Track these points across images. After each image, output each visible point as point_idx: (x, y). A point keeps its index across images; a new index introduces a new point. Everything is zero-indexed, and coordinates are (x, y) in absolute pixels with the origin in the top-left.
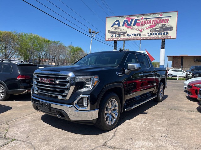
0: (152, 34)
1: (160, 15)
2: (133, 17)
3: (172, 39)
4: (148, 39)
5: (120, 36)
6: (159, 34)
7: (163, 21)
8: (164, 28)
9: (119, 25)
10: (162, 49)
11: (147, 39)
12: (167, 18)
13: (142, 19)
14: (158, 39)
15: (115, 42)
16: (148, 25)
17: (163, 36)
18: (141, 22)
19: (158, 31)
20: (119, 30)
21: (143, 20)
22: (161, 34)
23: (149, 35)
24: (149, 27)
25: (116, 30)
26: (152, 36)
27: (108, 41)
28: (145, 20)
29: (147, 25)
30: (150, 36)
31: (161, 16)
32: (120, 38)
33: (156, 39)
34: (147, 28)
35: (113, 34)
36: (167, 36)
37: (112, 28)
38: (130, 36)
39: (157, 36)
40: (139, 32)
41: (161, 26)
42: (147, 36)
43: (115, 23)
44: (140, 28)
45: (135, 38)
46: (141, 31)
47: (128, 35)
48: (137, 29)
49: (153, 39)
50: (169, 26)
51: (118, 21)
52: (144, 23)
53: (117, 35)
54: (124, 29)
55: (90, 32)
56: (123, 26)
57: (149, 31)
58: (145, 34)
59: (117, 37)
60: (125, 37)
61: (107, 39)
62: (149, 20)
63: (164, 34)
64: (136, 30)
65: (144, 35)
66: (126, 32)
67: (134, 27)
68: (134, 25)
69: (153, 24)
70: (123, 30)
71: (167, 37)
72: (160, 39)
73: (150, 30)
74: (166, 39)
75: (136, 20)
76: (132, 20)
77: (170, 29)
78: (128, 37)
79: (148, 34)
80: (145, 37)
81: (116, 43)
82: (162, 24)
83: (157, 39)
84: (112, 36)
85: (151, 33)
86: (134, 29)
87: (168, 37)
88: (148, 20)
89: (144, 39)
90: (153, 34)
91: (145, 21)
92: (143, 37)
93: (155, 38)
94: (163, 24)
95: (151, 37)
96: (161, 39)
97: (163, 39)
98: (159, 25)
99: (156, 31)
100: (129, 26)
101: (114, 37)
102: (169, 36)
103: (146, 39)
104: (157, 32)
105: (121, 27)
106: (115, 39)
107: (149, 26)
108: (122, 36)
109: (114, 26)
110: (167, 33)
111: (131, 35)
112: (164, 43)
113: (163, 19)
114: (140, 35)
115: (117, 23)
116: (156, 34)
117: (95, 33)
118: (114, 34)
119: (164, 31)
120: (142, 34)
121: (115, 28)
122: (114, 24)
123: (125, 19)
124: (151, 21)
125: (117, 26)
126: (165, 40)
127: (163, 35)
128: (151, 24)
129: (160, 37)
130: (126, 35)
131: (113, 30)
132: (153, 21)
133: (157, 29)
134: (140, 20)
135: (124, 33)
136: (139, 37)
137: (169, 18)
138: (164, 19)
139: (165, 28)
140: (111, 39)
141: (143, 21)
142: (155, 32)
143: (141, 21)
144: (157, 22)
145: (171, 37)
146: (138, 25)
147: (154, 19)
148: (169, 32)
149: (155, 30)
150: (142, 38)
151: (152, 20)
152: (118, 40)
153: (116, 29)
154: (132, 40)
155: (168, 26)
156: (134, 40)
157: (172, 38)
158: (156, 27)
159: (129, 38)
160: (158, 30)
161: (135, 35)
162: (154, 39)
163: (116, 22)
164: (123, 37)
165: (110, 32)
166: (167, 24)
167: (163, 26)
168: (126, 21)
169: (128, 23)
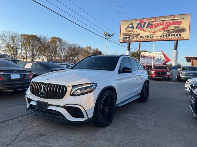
1: (172, 18)
2: (146, 20)
3: (185, 40)
4: (161, 41)
5: (133, 38)
6: (172, 35)
7: (176, 23)
9: (132, 27)
10: (174, 50)
12: (180, 20)
13: (155, 21)
14: (171, 40)
17: (176, 37)
18: (154, 25)
19: (172, 32)
20: (132, 32)
21: (156, 23)
22: (174, 35)
23: (161, 37)
24: (162, 29)
26: (165, 37)
28: (158, 22)
29: (160, 27)
31: (174, 19)
32: (133, 40)
34: (160, 30)
37: (126, 30)
38: (143, 37)
39: (170, 37)
40: (152, 34)
41: (174, 28)
42: (160, 38)
43: (129, 26)
44: (153, 30)
45: (148, 39)
46: (154, 33)
47: (141, 37)
48: (150, 31)
49: (165, 41)
51: (132, 24)
52: (157, 25)
53: (130, 37)
54: (138, 31)
55: (106, 35)
56: (137, 28)
57: (162, 33)
58: (158, 35)
59: (130, 39)
60: (139, 38)
61: (121, 41)
62: (162, 22)
63: (177, 35)
64: (149, 32)
65: (156, 37)
66: (140, 34)
67: (147, 29)
68: (147, 27)
69: (166, 26)
70: (136, 32)
72: (173, 40)
73: (163, 31)
75: (149, 23)
76: (145, 23)
77: (183, 30)
79: (161, 36)
80: (158, 38)
81: (130, 44)
82: (175, 26)
84: (126, 38)
85: (163, 35)
86: (147, 31)
87: (181, 38)
88: (161, 22)
90: (166, 36)
91: (158, 23)
93: (168, 39)
94: (176, 25)
95: (163, 39)
97: (175, 40)
98: (172, 27)
99: (168, 32)
100: (142, 28)
101: (128, 39)
103: (158, 41)
104: (170, 33)
105: (135, 30)
106: (129, 41)
107: (162, 28)
108: (135, 38)
109: (128, 29)
110: (180, 35)
112: (177, 44)
114: (153, 37)
115: (130, 26)
117: (110, 35)
118: (128, 36)
119: (177, 32)
120: (154, 36)
122: (128, 27)
123: (139, 22)
125: (131, 29)
126: (178, 41)
128: (164, 26)
129: (172, 38)
130: (139, 37)
131: (127, 33)
132: (166, 23)
134: (153, 23)
135: (138, 35)
137: (182, 20)
138: (177, 21)
139: (178, 30)
140: (125, 41)
141: (156, 24)
142: (168, 34)
144: (170, 24)
145: (184, 38)
146: (151, 27)
147: (167, 21)
148: (182, 34)
149: (168, 31)
150: (154, 39)
151: (165, 22)
152: (132, 42)
154: (145, 41)
155: (181, 27)
156: (147, 41)
158: (168, 29)
159: (142, 40)
160: (170, 32)
161: (148, 37)
163: (130, 25)
165: (124, 34)
166: (180, 26)
167: (176, 27)
168: (140, 23)
169: (141, 26)
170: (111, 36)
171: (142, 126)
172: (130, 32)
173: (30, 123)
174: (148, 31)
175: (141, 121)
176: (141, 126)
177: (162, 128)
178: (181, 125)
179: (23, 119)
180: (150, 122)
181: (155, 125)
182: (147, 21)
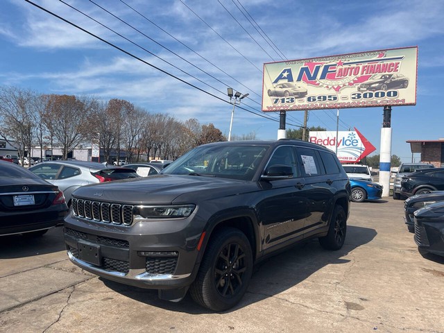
0: (362, 96)
2: (320, 60)
3: (407, 105)
4: (354, 107)
5: (292, 101)
6: (377, 95)
7: (385, 68)
8: (388, 82)
9: (290, 78)
10: (384, 127)
11: (351, 107)
13: (340, 64)
14: (376, 106)
15: (283, 114)
16: (353, 77)
17: (386, 100)
18: (337, 72)
19: (376, 89)
20: (289, 89)
21: (341, 67)
22: (383, 94)
23: (355, 98)
24: (355, 82)
25: (284, 89)
26: (362, 100)
27: (268, 111)
28: (347, 66)
30: (356, 101)
31: (382, 58)
32: (291, 106)
33: (370, 106)
34: (350, 84)
35: (277, 98)
36: (395, 98)
37: (275, 85)
38: (314, 100)
39: (374, 99)
40: (333, 92)
41: (381, 78)
42: (351, 101)
43: (281, 75)
44: (335, 83)
45: (325, 105)
46: (338, 89)
47: (309, 99)
48: (330, 87)
49: (363, 107)
50: (399, 79)
51: (289, 71)
52: (343, 73)
53: (286, 100)
54: (302, 86)
55: (230, 95)
56: (299, 80)
57: (355, 90)
58: (347, 95)
59: (286, 104)
60: (304, 102)
61: (265, 108)
62: (355, 65)
63: (389, 94)
64: (327, 87)
65: (344, 98)
66: (306, 93)
67: (322, 81)
68: (323, 77)
69: (364, 74)
70: (298, 89)
71: (394, 101)
72: (380, 106)
73: (357, 87)
74: (393, 105)
75: (326, 68)
76: (318, 68)
77: (403, 83)
78: (310, 104)
79: (354, 96)
80: (346, 102)
81: (285, 115)
82: (383, 73)
83: (373, 106)
84: (276, 102)
85: (359, 94)
86: (321, 86)
87: (398, 101)
88: (352, 66)
89: (345, 108)
90: (365, 96)
91: (345, 69)
92: (342, 102)
93: (369, 104)
94: (387, 73)
95: (359, 103)
96: (382, 106)
97: (385, 106)
98: (378, 77)
99: (370, 89)
100: (311, 79)
101: (279, 104)
102: (400, 98)
103: (348, 107)
104: (374, 91)
105: (295, 83)
106: (282, 108)
107: (356, 79)
108: (296, 100)
109: (281, 82)
110: (395, 94)
111: (316, 98)
112: (390, 115)
113: (385, 62)
114: (335, 98)
115: (285, 75)
116: (371, 95)
117: (241, 96)
118: (280, 98)
119: (388, 88)
120: (339, 96)
121: (282, 84)
122: (280, 77)
124: (359, 68)
126: (392, 108)
127: (387, 98)
128: (359, 75)
129: (379, 101)
130: (305, 99)
131: (278, 89)
132: (364, 67)
133: (373, 86)
134: (335, 68)
135: (302, 95)
136: (334, 102)
137: (400, 61)
138: (389, 62)
139: (391, 82)
140: (274, 109)
141: (341, 70)
142: (368, 91)
143: (338, 68)
144: (373, 70)
145: (404, 100)
146: (332, 77)
147: (366, 64)
148: (400, 91)
149: (369, 87)
150: (339, 104)
151: (361, 67)
152: (289, 110)
153: (283, 86)
154: (319, 109)
155: (398, 77)
156: (322, 109)
157: (406, 102)
158: (369, 81)
159: (312, 105)
161: (325, 98)
162: (367, 107)
163: (284, 72)
164: (297, 103)
165: (271, 94)
166: (394, 74)
167: (386, 78)
168: (306, 69)
169: (309, 74)
170: (242, 98)
171: (318, 320)
172: (285, 87)
173: (57, 317)
174: (325, 86)
175: (315, 306)
176: (316, 320)
177: (364, 323)
178: (407, 315)
179: (42, 307)
180: (335, 306)
181: (347, 317)
182: (321, 63)
